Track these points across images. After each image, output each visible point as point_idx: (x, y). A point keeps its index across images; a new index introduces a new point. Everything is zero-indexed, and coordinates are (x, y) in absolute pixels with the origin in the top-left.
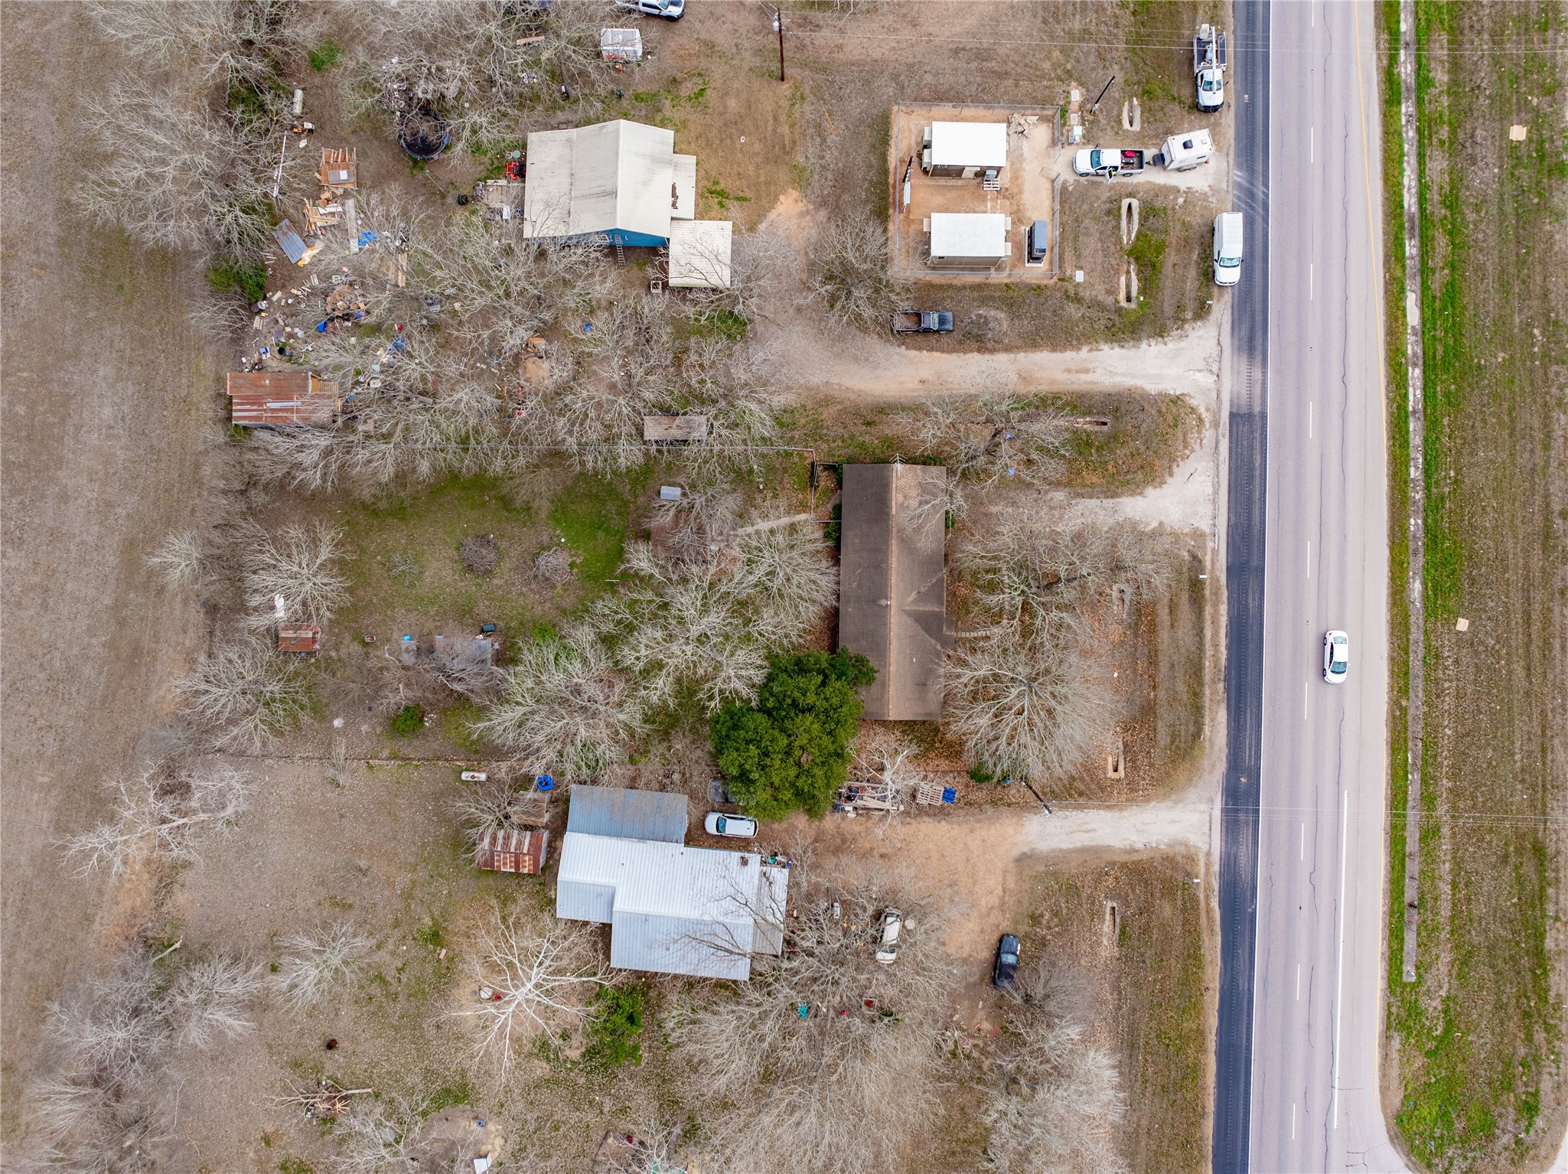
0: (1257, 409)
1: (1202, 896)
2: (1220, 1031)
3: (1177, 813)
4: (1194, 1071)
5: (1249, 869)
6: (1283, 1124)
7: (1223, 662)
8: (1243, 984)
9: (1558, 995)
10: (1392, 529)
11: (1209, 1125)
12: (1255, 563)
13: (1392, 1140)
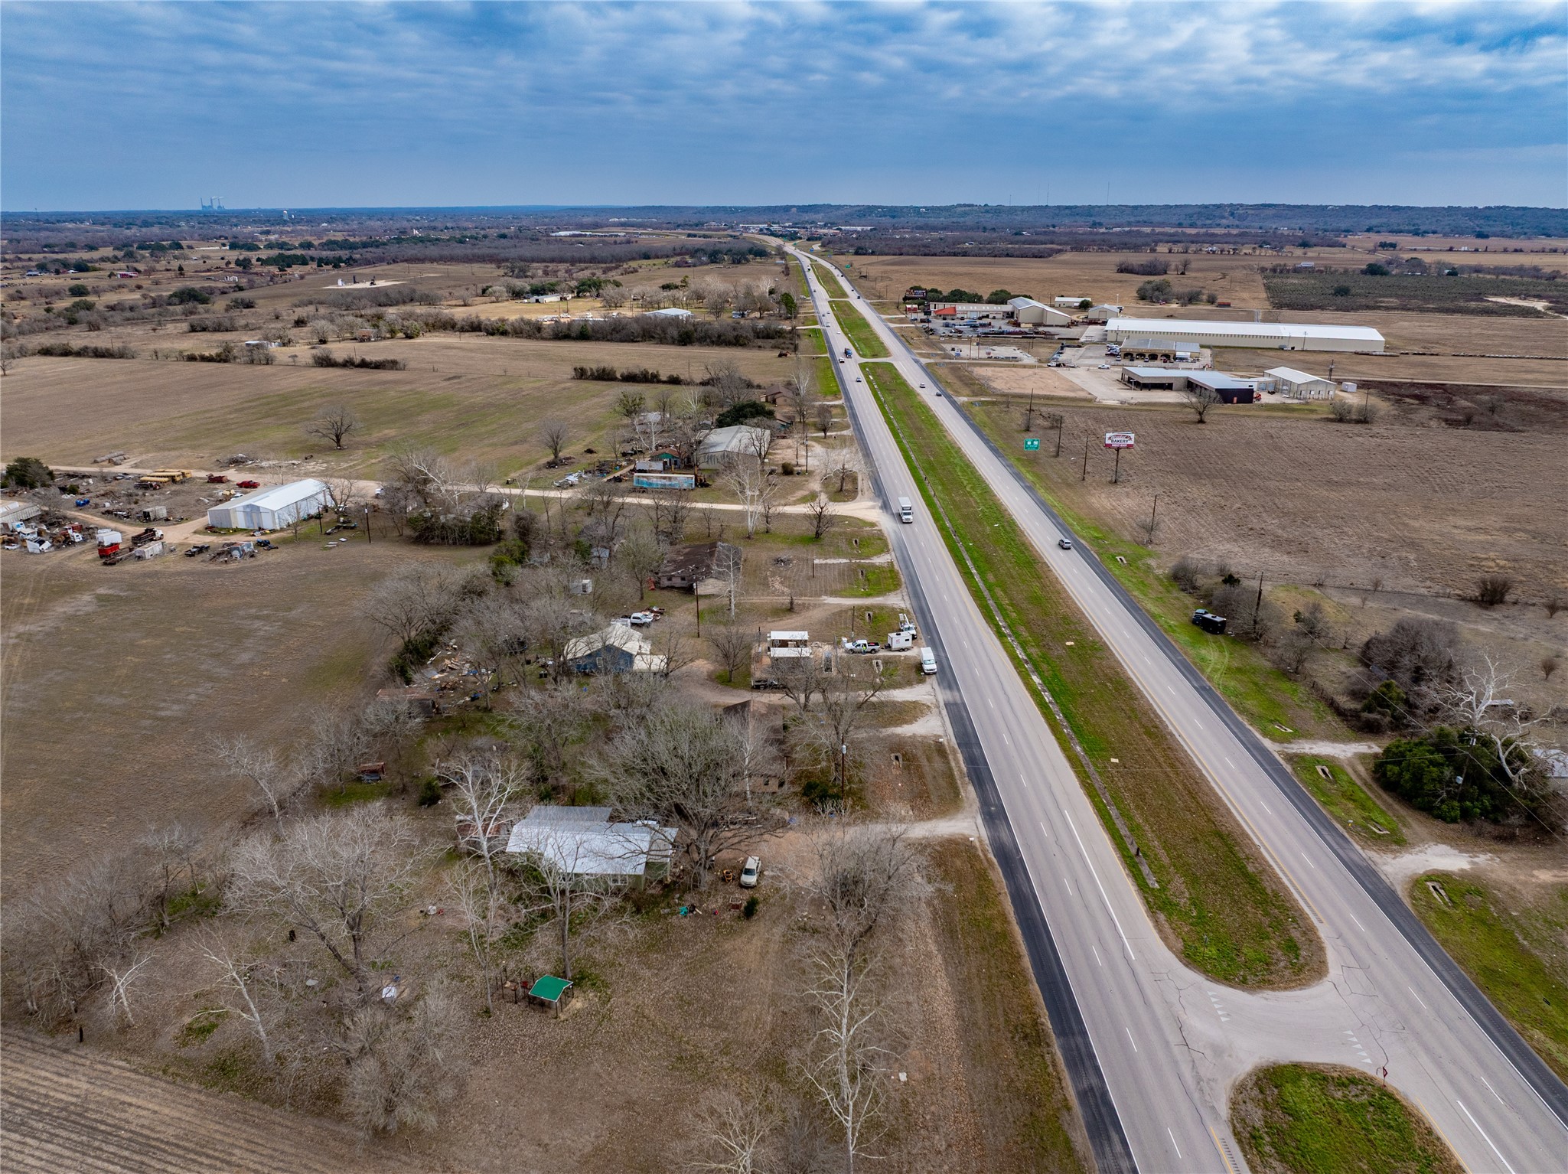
0: (959, 701)
1: (981, 854)
2: (1016, 912)
3: (952, 823)
4: (1005, 935)
5: (1010, 841)
6: (1088, 957)
7: (965, 769)
8: (1025, 889)
9: (1273, 891)
10: (1050, 725)
11: (1027, 962)
12: (973, 741)
13: (1187, 966)
